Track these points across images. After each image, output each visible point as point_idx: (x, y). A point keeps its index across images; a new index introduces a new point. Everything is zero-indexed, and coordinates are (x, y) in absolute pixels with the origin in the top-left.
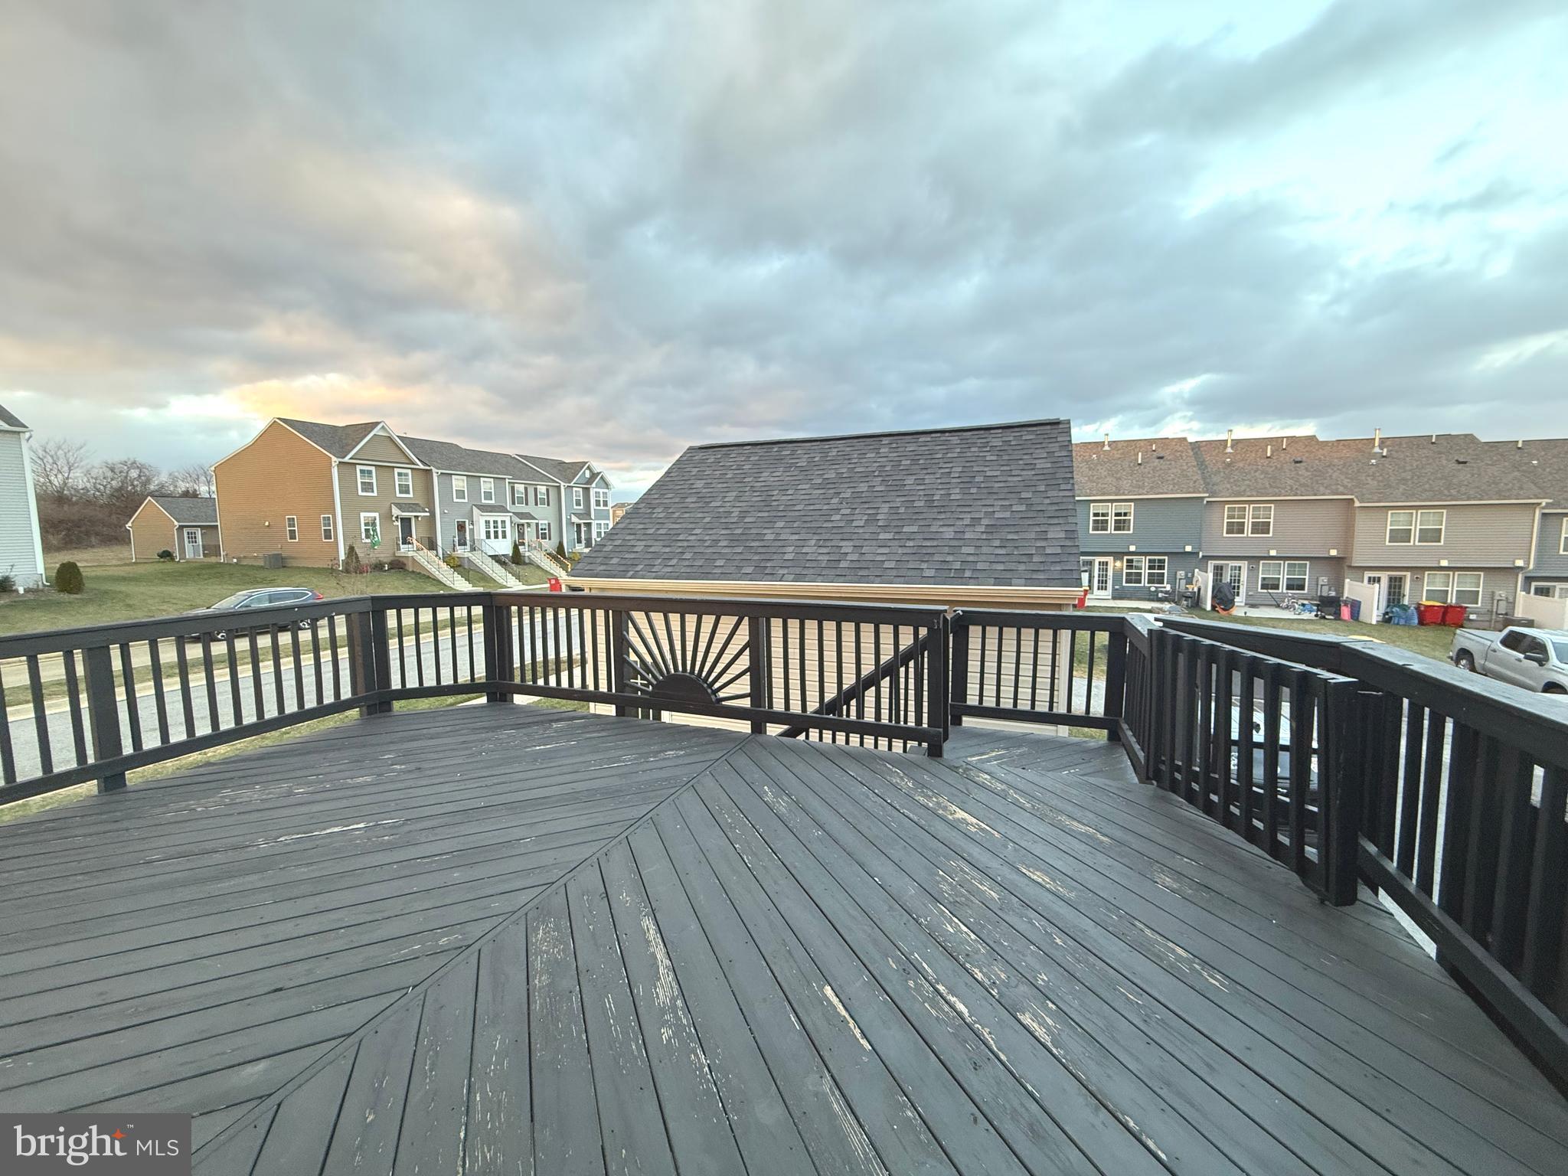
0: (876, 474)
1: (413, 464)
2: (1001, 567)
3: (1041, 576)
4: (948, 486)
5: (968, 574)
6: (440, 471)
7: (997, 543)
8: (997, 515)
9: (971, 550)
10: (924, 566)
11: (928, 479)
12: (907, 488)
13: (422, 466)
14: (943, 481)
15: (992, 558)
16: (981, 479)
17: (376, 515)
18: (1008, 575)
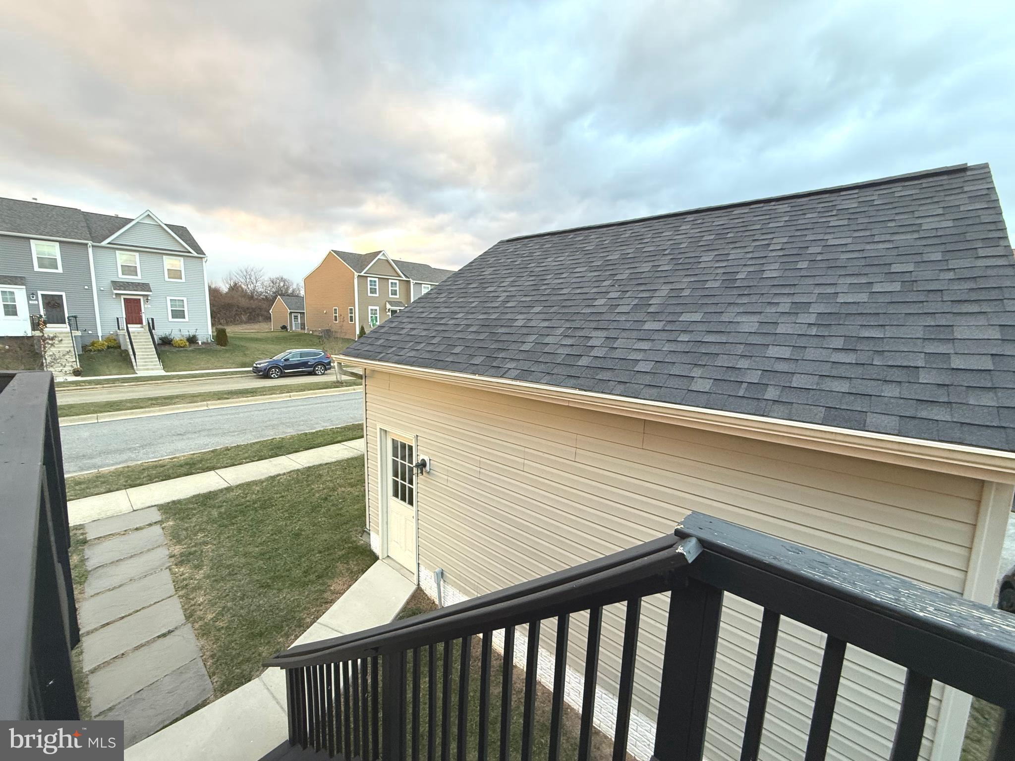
0: (666, 252)
1: (400, 277)
2: (844, 387)
3: (940, 414)
4: (764, 261)
5: (771, 393)
6: (415, 282)
7: (839, 343)
8: (841, 299)
9: (786, 353)
10: (696, 372)
11: (734, 254)
12: (702, 265)
13: (404, 278)
14: (756, 255)
15: (825, 369)
16: (819, 250)
17: (377, 308)
18: (858, 405)
